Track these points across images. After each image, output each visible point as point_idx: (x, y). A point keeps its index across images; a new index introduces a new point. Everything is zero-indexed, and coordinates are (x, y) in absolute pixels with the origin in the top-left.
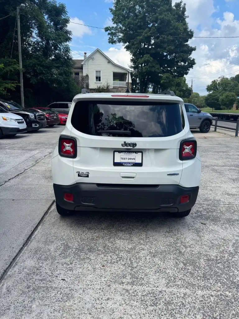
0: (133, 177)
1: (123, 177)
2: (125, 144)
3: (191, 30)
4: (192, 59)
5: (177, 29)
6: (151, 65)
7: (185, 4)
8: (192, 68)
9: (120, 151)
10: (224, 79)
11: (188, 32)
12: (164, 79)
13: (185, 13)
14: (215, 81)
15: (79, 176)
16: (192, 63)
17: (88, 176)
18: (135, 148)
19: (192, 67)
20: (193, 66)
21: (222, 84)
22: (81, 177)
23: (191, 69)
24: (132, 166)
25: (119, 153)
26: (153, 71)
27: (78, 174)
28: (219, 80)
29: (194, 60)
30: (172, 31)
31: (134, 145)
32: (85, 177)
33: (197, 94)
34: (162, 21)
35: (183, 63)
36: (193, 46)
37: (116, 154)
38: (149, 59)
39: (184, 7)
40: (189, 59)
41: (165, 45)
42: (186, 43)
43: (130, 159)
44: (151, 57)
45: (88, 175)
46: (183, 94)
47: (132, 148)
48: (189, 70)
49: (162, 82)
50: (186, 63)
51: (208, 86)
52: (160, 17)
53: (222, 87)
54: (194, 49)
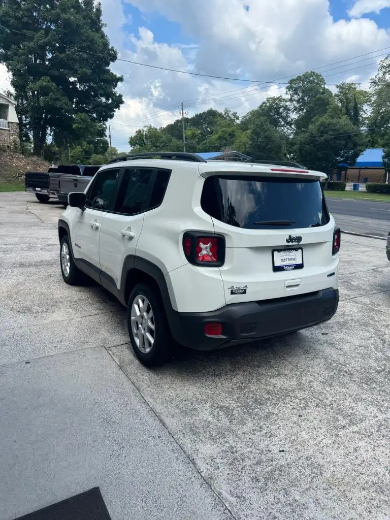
0: (297, 285)
1: (288, 287)
2: (290, 239)
3: (112, 48)
4: (118, 95)
5: (92, 41)
6: (53, 96)
7: (100, 4)
8: (119, 109)
9: (279, 249)
10: (152, 129)
11: (109, 50)
12: (77, 123)
13: (101, 18)
14: (140, 131)
15: (232, 293)
16: (118, 102)
17: (245, 292)
18: (300, 243)
19: (118, 107)
20: (120, 106)
21: (151, 137)
22: (236, 294)
23: (116, 110)
24: (294, 269)
25: (278, 252)
26: (58, 106)
27: (232, 291)
28: (145, 129)
29: (120, 96)
30: (85, 44)
31: (299, 239)
32: (241, 293)
33: (115, 150)
34: (67, 24)
35: (104, 100)
36: (118, 75)
37: (276, 253)
38: (50, 84)
39: (99, 8)
40: (114, 95)
41: (77, 66)
42: (106, 68)
43: (291, 259)
44: (52, 82)
45: (245, 290)
46: (94, 148)
47: (297, 243)
48: (114, 111)
49: (74, 126)
50: (108, 100)
51: (131, 138)
52: (63, 16)
53: (151, 141)
54: (121, 79)
